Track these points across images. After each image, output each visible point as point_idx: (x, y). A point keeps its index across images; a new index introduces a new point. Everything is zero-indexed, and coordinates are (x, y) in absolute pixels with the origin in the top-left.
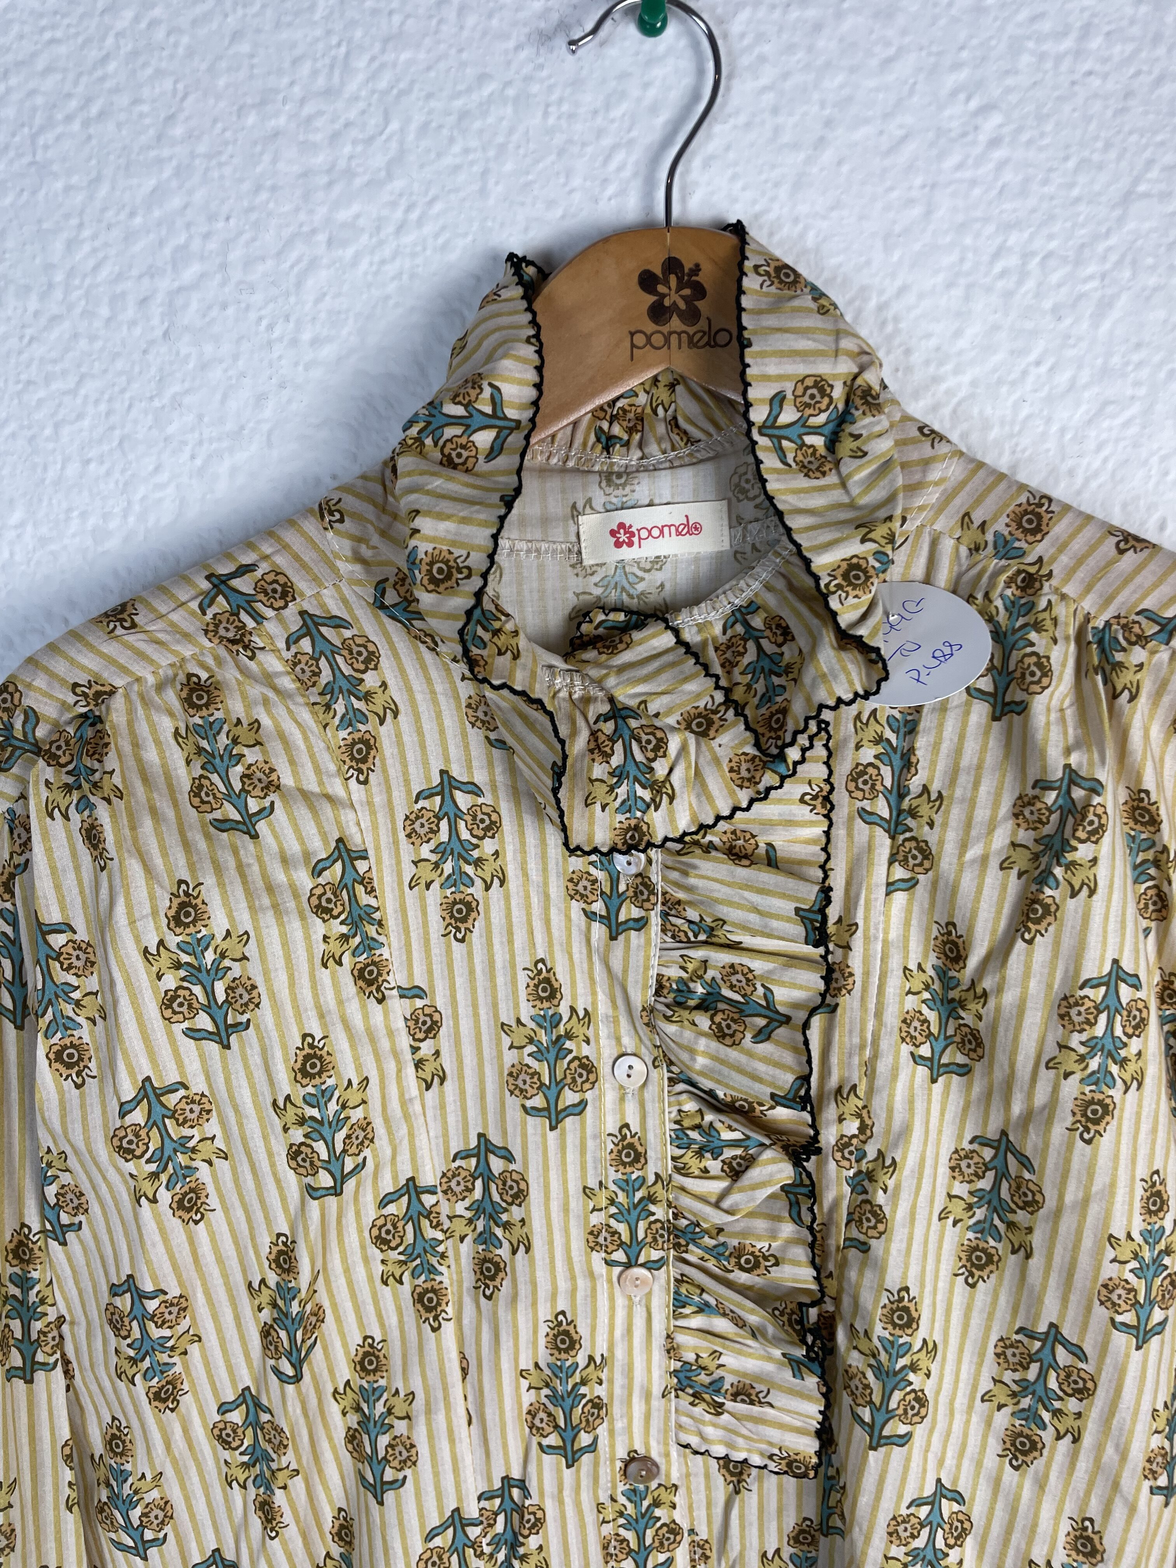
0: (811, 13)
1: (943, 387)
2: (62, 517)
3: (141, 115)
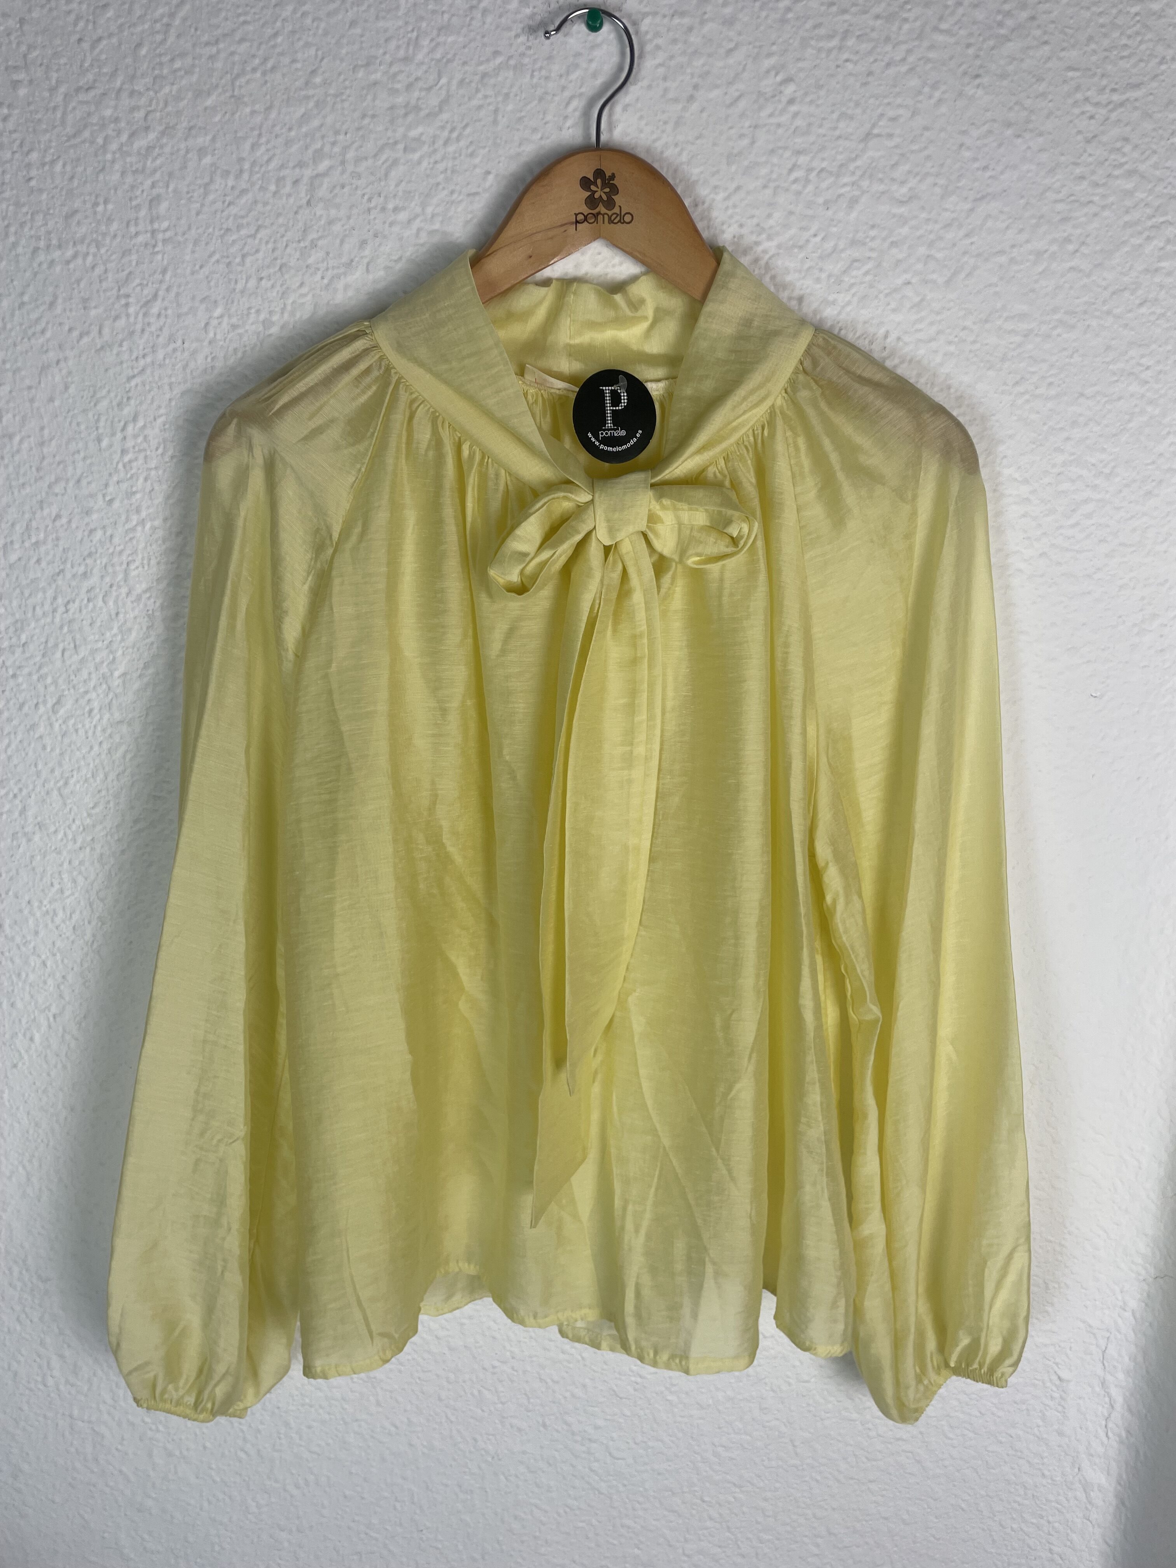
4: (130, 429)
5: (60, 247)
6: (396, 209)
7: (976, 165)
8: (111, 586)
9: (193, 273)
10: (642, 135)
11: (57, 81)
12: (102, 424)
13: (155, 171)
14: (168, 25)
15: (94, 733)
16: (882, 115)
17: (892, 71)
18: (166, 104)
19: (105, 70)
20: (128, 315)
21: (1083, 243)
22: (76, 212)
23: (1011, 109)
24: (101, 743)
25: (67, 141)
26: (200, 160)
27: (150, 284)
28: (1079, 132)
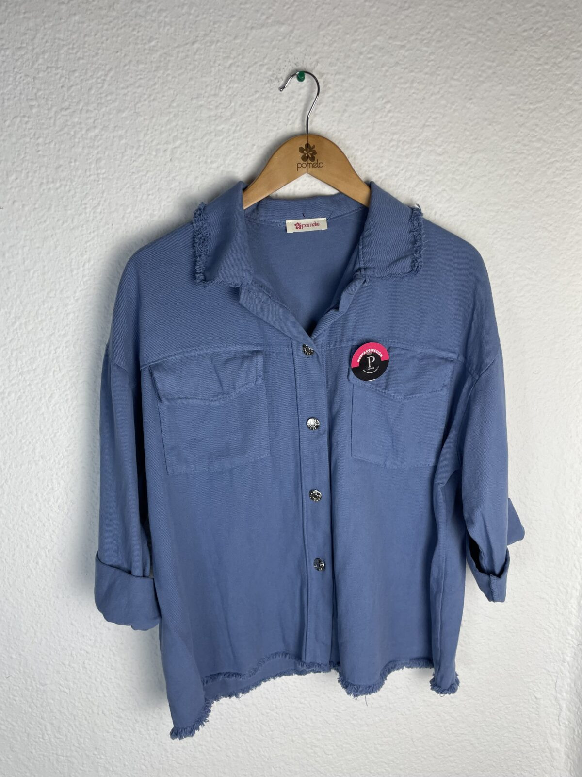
0: (342, 76)
1: (378, 176)
2: (142, 210)
3: (165, 100)
4: (87, 266)
5: (53, 182)
6: (212, 162)
7: (472, 138)
8: (77, 340)
9: (117, 193)
10: (323, 127)
11: (51, 106)
12: (73, 263)
13: (98, 147)
14: (104, 80)
15: (69, 410)
16: (430, 117)
17: (433, 98)
18: (104, 115)
19: (74, 100)
20: (86, 213)
21: (520, 171)
22: (60, 166)
23: (486, 113)
24: (72, 415)
25: (56, 133)
26: (120, 141)
27: (96, 198)
28: (516, 122)
